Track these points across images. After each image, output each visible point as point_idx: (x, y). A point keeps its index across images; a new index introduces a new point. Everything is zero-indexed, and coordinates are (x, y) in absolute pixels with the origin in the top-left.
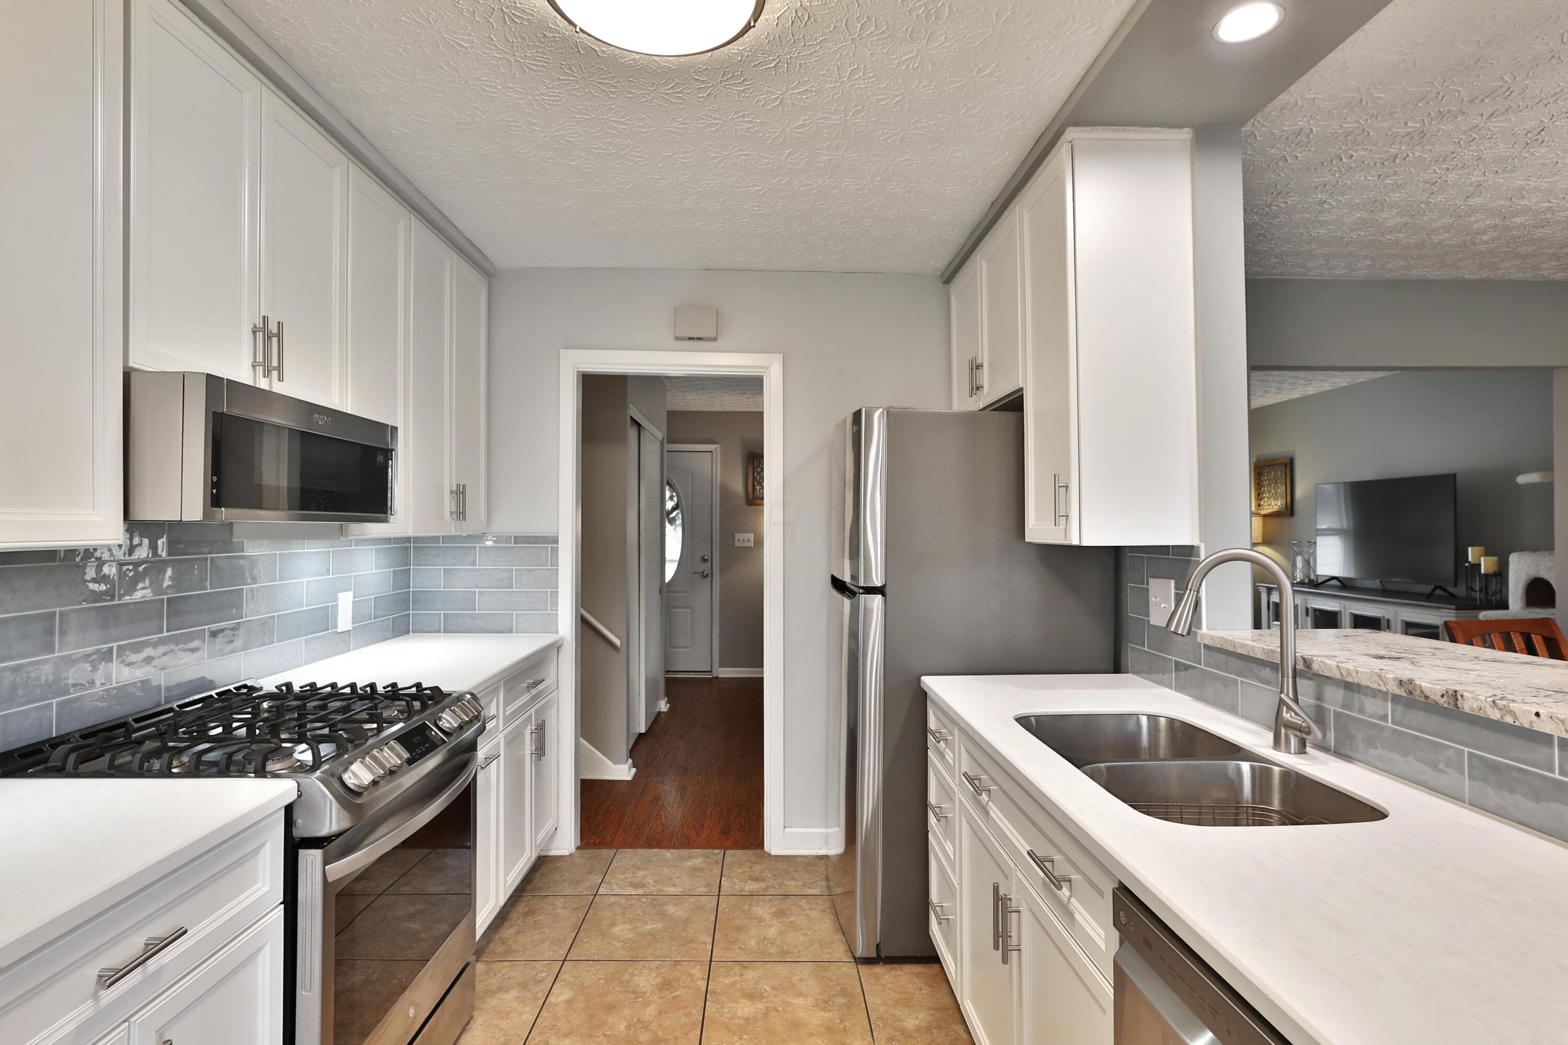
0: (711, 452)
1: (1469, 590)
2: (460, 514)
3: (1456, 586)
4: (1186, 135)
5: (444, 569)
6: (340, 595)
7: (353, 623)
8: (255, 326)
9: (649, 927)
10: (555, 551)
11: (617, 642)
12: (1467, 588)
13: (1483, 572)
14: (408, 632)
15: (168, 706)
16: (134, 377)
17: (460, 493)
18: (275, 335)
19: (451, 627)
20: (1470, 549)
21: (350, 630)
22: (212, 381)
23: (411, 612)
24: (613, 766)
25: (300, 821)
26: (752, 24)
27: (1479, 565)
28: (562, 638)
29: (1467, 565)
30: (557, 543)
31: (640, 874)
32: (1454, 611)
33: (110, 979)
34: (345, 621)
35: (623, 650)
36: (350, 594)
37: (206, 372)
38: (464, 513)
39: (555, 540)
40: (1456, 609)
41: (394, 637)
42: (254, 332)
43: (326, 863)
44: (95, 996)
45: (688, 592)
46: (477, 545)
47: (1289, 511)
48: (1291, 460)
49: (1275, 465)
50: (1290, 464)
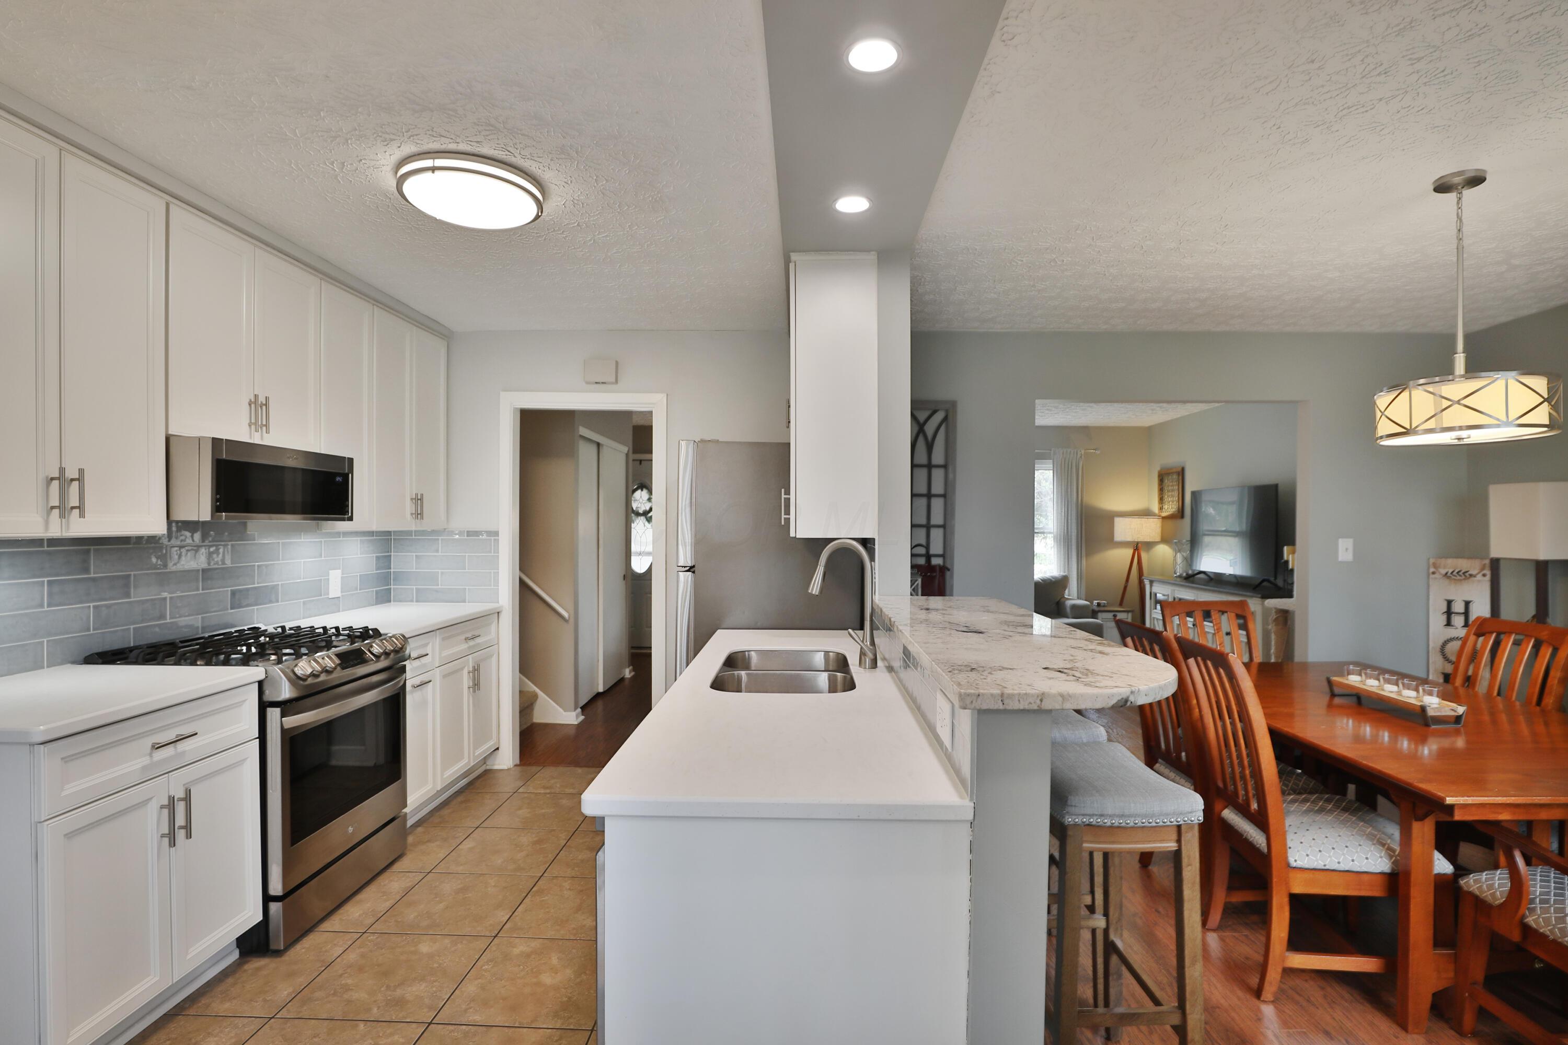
1: (1285, 582)
2: (419, 514)
3: (1276, 579)
4: (873, 256)
5: (416, 555)
6: (330, 571)
7: (342, 592)
8: (251, 400)
9: (543, 811)
10: (497, 541)
11: (566, 614)
12: (1284, 580)
13: (1290, 568)
14: (390, 601)
15: (202, 635)
16: (172, 440)
17: (418, 500)
18: (264, 405)
19: (421, 596)
20: (1285, 548)
21: (339, 597)
22: (216, 442)
23: (392, 587)
24: (564, 713)
25: (267, 691)
26: (540, 214)
28: (502, 607)
29: (1282, 561)
30: (498, 536)
31: (552, 781)
33: (157, 747)
34: (335, 590)
35: (572, 621)
36: (339, 572)
37: (212, 436)
38: (421, 514)
39: (496, 534)
41: (376, 604)
42: (250, 405)
43: (283, 716)
44: (151, 755)
46: (440, 538)
47: (1180, 514)
48: (1183, 470)
49: (1172, 473)
50: (1181, 473)
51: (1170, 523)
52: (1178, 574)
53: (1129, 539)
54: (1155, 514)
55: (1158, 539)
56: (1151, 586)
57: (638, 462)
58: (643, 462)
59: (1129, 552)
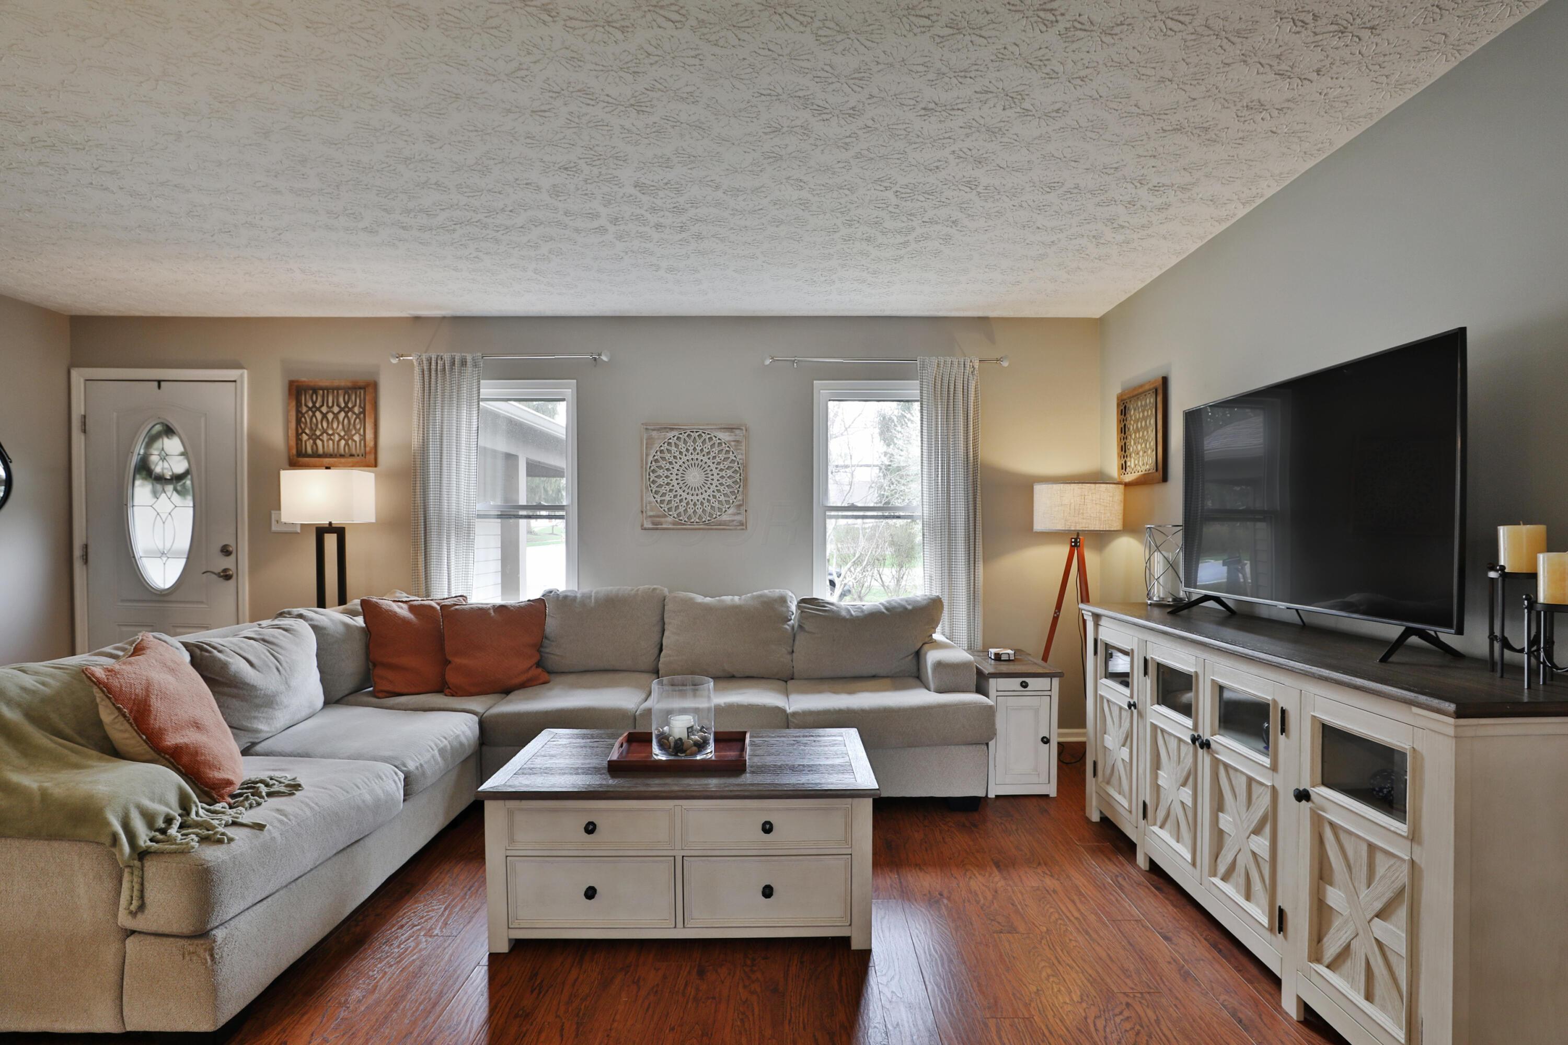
0: (235, 381)
1: (1497, 646)
3: (1460, 631)
12: (1492, 637)
13: (1541, 599)
20: (1504, 530)
27: (1533, 577)
29: (1492, 574)
32: (1451, 720)
40: (1459, 715)
45: (202, 602)
47: (1159, 475)
48: (1165, 380)
49: (1144, 393)
50: (1163, 388)
51: (1142, 493)
52: (1155, 599)
53: (1060, 526)
54: (1110, 477)
55: (1117, 525)
56: (1097, 625)
57: (156, 384)
58: (162, 383)
59: (1061, 551)
